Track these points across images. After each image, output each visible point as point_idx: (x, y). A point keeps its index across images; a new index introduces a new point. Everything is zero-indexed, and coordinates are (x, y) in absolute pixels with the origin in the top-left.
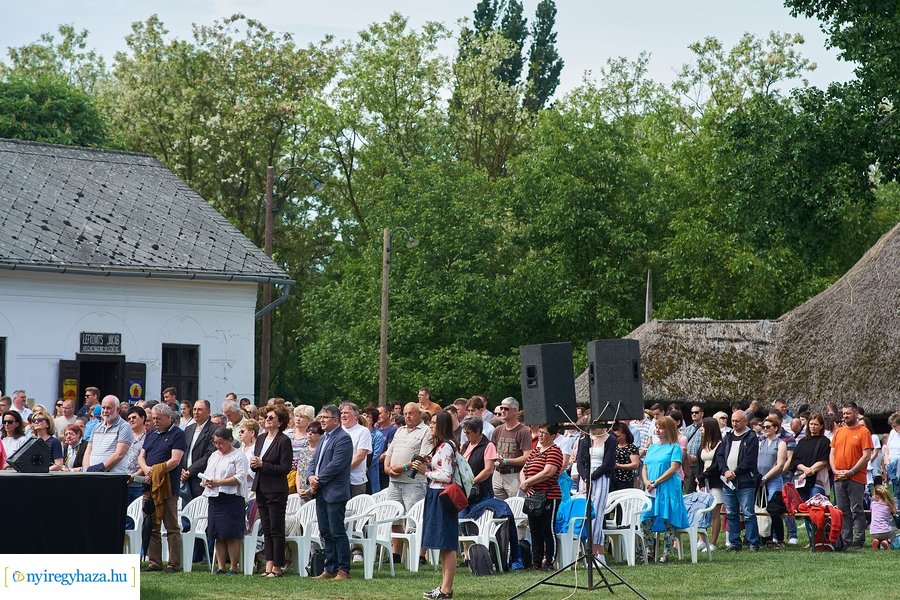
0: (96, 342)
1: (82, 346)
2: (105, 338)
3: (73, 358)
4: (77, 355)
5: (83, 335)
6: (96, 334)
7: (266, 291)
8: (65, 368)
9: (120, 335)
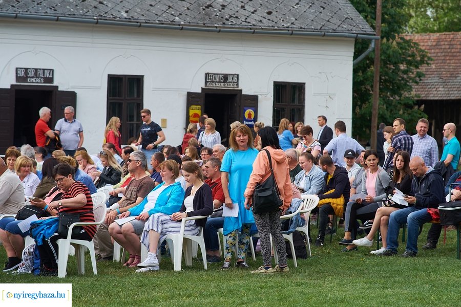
0: (218, 80)
1: (206, 82)
2: (225, 77)
3: (199, 91)
4: (203, 89)
5: (207, 75)
6: (218, 74)
7: (360, 46)
8: (192, 98)
9: (238, 75)
